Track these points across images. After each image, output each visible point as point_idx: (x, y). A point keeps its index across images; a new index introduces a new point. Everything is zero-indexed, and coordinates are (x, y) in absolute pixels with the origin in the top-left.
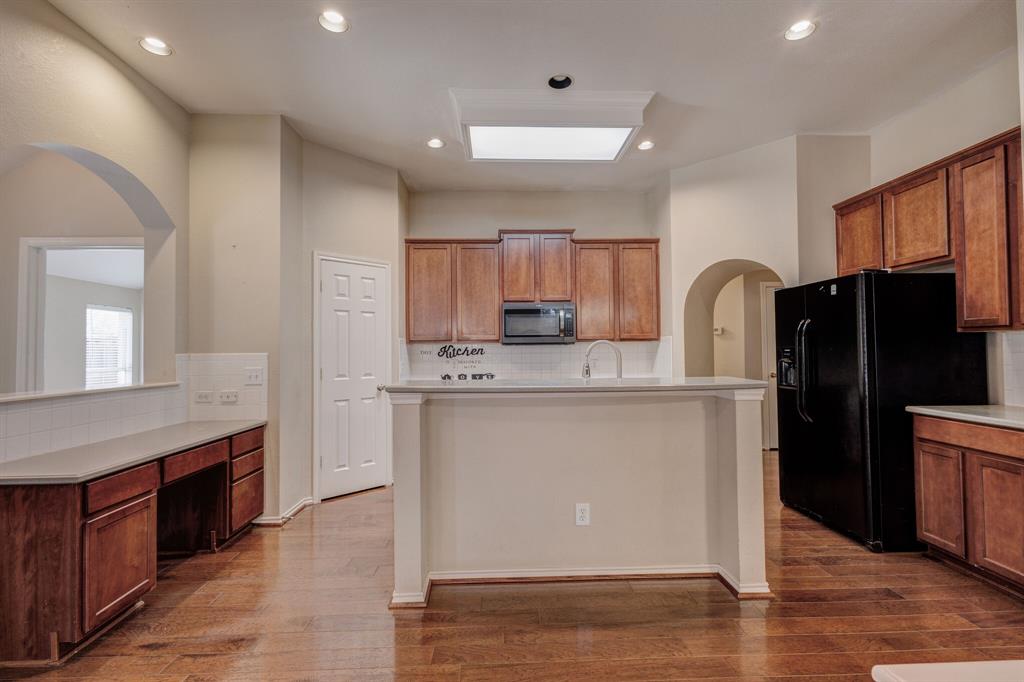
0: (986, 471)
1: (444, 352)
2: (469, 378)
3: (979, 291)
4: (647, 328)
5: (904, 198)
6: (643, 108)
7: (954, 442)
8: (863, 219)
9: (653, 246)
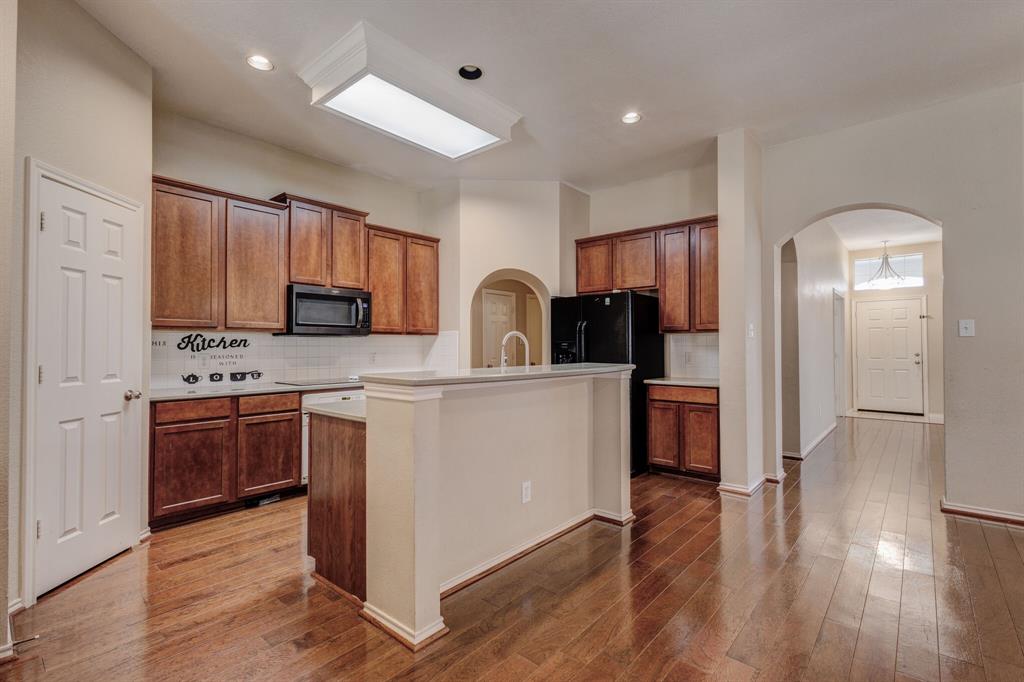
0: (692, 414)
1: (188, 343)
2: (227, 377)
3: (672, 309)
4: (429, 323)
5: (627, 245)
6: (512, 124)
7: (674, 399)
8: (598, 255)
9: (435, 245)
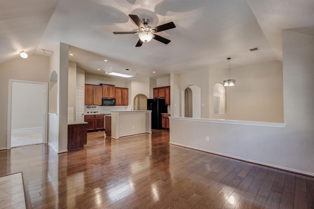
1: (88, 107)
2: (93, 112)
3: (167, 101)
4: (126, 103)
5: (161, 90)
7: (164, 116)
8: (157, 91)
